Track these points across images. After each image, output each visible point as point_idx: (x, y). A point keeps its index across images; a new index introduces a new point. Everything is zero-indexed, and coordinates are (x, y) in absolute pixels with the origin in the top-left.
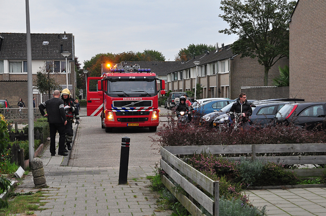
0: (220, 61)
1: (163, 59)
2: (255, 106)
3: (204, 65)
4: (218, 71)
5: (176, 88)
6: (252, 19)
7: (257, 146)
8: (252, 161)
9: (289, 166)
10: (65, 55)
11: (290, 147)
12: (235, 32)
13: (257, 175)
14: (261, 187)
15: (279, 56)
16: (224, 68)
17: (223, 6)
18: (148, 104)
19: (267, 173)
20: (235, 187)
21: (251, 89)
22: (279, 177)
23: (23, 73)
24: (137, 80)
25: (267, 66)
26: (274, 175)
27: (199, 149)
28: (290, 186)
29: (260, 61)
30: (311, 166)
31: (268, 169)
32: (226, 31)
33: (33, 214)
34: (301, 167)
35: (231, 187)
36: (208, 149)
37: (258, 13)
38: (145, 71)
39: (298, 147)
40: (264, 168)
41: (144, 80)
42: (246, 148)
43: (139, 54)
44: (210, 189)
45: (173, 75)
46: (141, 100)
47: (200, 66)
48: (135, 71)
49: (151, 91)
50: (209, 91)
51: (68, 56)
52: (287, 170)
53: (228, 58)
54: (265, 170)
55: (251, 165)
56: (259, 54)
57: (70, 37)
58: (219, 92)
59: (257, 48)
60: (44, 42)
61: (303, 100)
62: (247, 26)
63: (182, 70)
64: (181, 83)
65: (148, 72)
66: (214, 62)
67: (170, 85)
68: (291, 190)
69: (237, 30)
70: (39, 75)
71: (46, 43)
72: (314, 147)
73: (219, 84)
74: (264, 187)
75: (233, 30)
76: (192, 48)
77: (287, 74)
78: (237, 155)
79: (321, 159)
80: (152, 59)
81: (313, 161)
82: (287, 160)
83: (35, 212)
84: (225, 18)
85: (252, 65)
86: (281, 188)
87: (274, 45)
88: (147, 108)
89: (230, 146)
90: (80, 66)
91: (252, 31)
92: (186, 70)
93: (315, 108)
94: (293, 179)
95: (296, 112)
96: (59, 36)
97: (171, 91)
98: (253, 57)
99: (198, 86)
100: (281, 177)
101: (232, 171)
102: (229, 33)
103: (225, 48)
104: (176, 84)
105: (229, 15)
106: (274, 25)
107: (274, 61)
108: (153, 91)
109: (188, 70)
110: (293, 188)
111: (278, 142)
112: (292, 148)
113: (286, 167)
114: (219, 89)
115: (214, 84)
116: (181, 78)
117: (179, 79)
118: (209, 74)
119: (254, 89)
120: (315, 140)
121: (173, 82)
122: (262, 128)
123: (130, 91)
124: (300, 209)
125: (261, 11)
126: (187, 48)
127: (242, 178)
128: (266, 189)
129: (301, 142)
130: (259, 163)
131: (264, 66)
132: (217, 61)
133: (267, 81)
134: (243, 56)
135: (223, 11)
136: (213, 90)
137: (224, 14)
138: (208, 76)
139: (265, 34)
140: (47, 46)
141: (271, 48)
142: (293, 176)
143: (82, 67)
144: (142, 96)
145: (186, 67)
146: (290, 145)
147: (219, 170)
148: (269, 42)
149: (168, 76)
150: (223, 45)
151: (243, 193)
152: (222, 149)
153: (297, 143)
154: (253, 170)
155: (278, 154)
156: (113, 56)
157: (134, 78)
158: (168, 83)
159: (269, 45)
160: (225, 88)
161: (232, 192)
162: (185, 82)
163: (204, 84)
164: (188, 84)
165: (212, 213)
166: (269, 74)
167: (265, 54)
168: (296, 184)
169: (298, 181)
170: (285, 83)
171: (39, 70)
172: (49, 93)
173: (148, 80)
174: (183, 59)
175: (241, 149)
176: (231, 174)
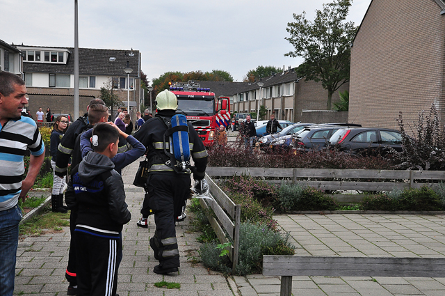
0: (285, 83)
1: (231, 80)
2: (309, 130)
3: (269, 87)
4: (283, 93)
5: (241, 109)
6: (318, 42)
7: (298, 169)
8: (292, 184)
9: (332, 191)
10: (127, 72)
11: (331, 172)
12: (300, 55)
13: (295, 199)
14: (299, 212)
15: (343, 80)
16: (289, 91)
17: (289, 28)
18: (206, 123)
19: (306, 198)
20: (267, 211)
21: (312, 112)
22: (318, 202)
23: (89, 88)
24: (196, 98)
25: (331, 90)
26: (313, 200)
27: (239, 171)
28: (329, 212)
29: (324, 86)
30: (354, 192)
31: (307, 194)
32: (291, 54)
33: (61, 230)
34: (345, 193)
35: (262, 211)
36: (250, 171)
37: (324, 37)
38: (204, 90)
39: (340, 173)
40: (303, 192)
41: (203, 99)
42: (288, 172)
43: (207, 73)
45: (238, 96)
46: (198, 119)
47: (266, 87)
48: (194, 89)
49: (209, 110)
51: (130, 72)
52: (327, 196)
53: (293, 81)
54: (304, 194)
55: (290, 190)
56: (324, 78)
57: (137, 53)
58: (283, 115)
59: (321, 71)
60: (111, 58)
61: (360, 126)
62: (313, 49)
63: (248, 92)
64: (247, 105)
65: (207, 91)
66: (280, 84)
67: (236, 105)
68: (329, 216)
69: (302, 53)
70: (103, 90)
71: (112, 59)
72: (355, 173)
73: (283, 107)
74: (302, 212)
75: (298, 53)
76: (261, 70)
77: (347, 99)
78: (281, 178)
79: (362, 185)
80: (219, 80)
81: (354, 187)
82: (329, 185)
83: (64, 227)
84: (291, 40)
85: (317, 90)
86: (319, 214)
87: (339, 69)
88: (205, 127)
89: (271, 169)
90: (149, 84)
91: (317, 54)
92: (252, 91)
93: (369, 134)
94: (332, 205)
95: (351, 136)
96: (126, 52)
97: (236, 112)
98: (317, 80)
99: (263, 108)
100: (320, 202)
101: (271, 195)
102: (294, 56)
103: (291, 70)
104: (241, 105)
105: (295, 38)
106: (340, 49)
107: (338, 86)
108: (211, 111)
109: (254, 91)
110: (332, 214)
111: (322, 166)
112: (334, 173)
113: (328, 192)
114: (283, 112)
115: (278, 107)
116: (247, 99)
117: (245, 100)
118: (274, 96)
119: (315, 112)
120: (359, 166)
121: (239, 103)
122: (307, 152)
123: (188, 110)
124: (332, 236)
125: (327, 34)
126: (255, 70)
127: (280, 202)
128: (303, 214)
129: (344, 168)
130: (299, 187)
131: (327, 90)
132: (282, 84)
133: (331, 106)
134: (307, 80)
135: (290, 33)
136: (277, 113)
137: (290, 37)
138: (273, 99)
139: (330, 58)
140: (113, 62)
141: (336, 73)
142: (332, 202)
143: (150, 84)
144: (200, 115)
145: (252, 88)
146: (332, 170)
147: (258, 193)
148: (334, 67)
149: (234, 97)
150: (290, 67)
151: (275, 218)
152: (263, 172)
153: (340, 168)
154: (292, 195)
155: (318, 179)
156: (182, 74)
157: (193, 96)
158: (234, 103)
159: (334, 70)
160: (289, 111)
161: (263, 216)
162: (250, 104)
163: (269, 106)
164: (253, 105)
165: (232, 238)
166: (333, 98)
167: (329, 78)
168: (334, 210)
169: (338, 207)
170: (344, 108)
171: (103, 86)
172: (112, 108)
173: (207, 99)
174: (251, 80)
175: (282, 172)
176: (269, 198)
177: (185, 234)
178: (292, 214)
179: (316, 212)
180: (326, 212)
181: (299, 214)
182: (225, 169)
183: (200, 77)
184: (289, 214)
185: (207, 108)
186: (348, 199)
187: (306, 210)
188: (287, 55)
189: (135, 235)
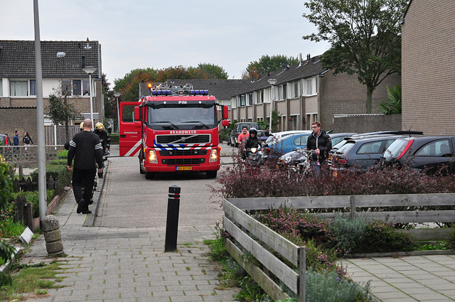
0: (305, 78)
1: (224, 76)
2: (354, 142)
3: (282, 85)
4: (302, 92)
5: (243, 117)
6: (349, 20)
7: (357, 197)
8: (351, 218)
9: (401, 225)
10: (88, 72)
11: (403, 199)
12: (325, 38)
13: (357, 237)
14: (363, 255)
15: (387, 71)
16: (311, 89)
17: (308, 2)
18: (205, 139)
19: (372, 236)
20: (328, 254)
21: (349, 117)
22: (388, 240)
23: (30, 96)
24: (190, 105)
25: (371, 86)
26: (381, 237)
27: (276, 203)
28: (404, 253)
29: (360, 79)
30: (432, 225)
31: (373, 230)
32: (313, 37)
33: (46, 293)
34: (419, 226)
35: (321, 255)
36: (290, 202)
37: (358, 11)
38: (200, 94)
39: (415, 199)
40: (367, 227)
42: (343, 201)
43: (191, 69)
44: (293, 258)
45: (238, 99)
46: (194, 133)
47: (277, 85)
48: (186, 93)
49: (209, 121)
50: (290, 120)
51: (92, 72)
52: (399, 231)
53: (314, 75)
54: (369, 231)
55: (349, 225)
56: (359, 68)
57: (95, 45)
58: (304, 122)
59: (356, 60)
60: (59, 53)
61: (421, 133)
62: (342, 29)
63: (252, 92)
64: (251, 111)
65: (204, 94)
66: (297, 80)
67: (235, 113)
68: (405, 258)
69: (329, 35)
70: (52, 99)
71: (61, 54)
72: (436, 198)
73: (304, 111)
74: (368, 254)
75: (323, 35)
76: (266, 61)
77: (398, 97)
78: (330, 210)
79: (447, 215)
80: (210, 76)
81: (436, 218)
82: (400, 216)
83: (49, 290)
84: (311, 17)
85: (350, 85)
86: (391, 256)
87: (380, 56)
88: (204, 144)
89: (319, 197)
90: (109, 86)
91: (349, 36)
92: (257, 91)
93: (438, 144)
94: (408, 244)
95: (412, 150)
96: (80, 45)
97: (236, 121)
98: (351, 73)
99: (275, 114)
100: (392, 240)
101: (323, 233)
102: (318, 40)
103: (311, 60)
104: (243, 111)
105: (317, 15)
106: (381, 27)
107: (380, 78)
108: (212, 121)
109: (260, 91)
110: (409, 255)
111: (387, 191)
112: (407, 200)
113: (399, 226)
114: (303, 118)
115: (295, 111)
116: (251, 103)
117: (248, 104)
118: (289, 97)
119: (352, 117)
120: (439, 189)
121: (239, 108)
122: (365, 172)
123: (179, 121)
124: (418, 285)
125: (362, 8)
126: (258, 61)
127: (336, 242)
128: (370, 258)
129: (419, 191)
130: (360, 222)
131: (366, 86)
132: (300, 79)
133: (371, 107)
134: (336, 72)
135: (309, 9)
136: (295, 120)
137: (311, 13)
138: (289, 101)
139: (368, 41)
140: (63, 58)
141: (376, 61)
142: (407, 239)
144: (197, 128)
145: (257, 88)
146: (404, 196)
147: (305, 231)
148: (374, 52)
149: (233, 100)
150: (309, 56)
151: (338, 263)
152: (309, 202)
153: (413, 193)
154: (352, 232)
155: (387, 209)
156: (155, 72)
157: (186, 103)
158: (233, 109)
159: (374, 57)
160: (311, 117)
161: (323, 262)
162: (255, 109)
163: (282, 111)
164: (260, 111)
165: (296, 292)
166: (373, 96)
167: (368, 68)
168: (411, 250)
169: (415, 246)
170: (395, 110)
171: (52, 93)
172: (66, 124)
173: (205, 106)
174: (253, 76)
175: (335, 202)
176: (321, 237)
177: (217, 291)
178: (354, 258)
179: (387, 254)
180: (401, 253)
181: (364, 257)
182: (256, 201)
183: (181, 74)
184: (350, 258)
185: (206, 118)
186: (427, 234)
187: (372, 251)
188: (306, 38)
189: (150, 294)
